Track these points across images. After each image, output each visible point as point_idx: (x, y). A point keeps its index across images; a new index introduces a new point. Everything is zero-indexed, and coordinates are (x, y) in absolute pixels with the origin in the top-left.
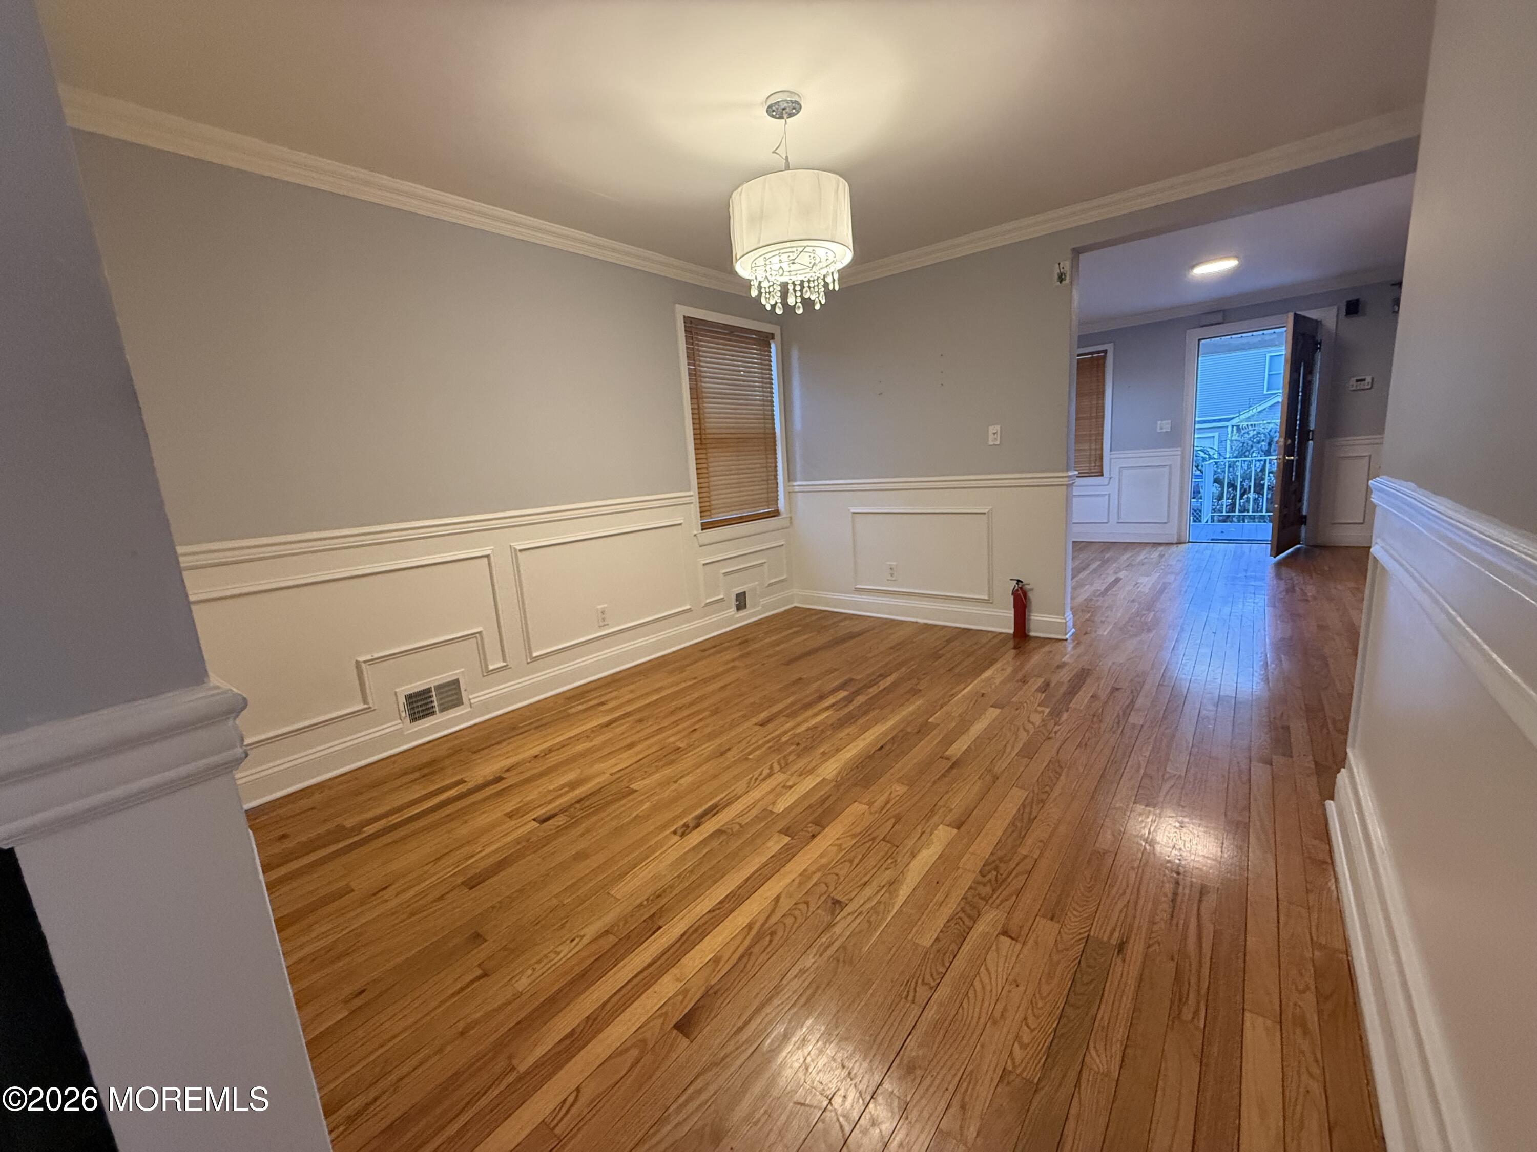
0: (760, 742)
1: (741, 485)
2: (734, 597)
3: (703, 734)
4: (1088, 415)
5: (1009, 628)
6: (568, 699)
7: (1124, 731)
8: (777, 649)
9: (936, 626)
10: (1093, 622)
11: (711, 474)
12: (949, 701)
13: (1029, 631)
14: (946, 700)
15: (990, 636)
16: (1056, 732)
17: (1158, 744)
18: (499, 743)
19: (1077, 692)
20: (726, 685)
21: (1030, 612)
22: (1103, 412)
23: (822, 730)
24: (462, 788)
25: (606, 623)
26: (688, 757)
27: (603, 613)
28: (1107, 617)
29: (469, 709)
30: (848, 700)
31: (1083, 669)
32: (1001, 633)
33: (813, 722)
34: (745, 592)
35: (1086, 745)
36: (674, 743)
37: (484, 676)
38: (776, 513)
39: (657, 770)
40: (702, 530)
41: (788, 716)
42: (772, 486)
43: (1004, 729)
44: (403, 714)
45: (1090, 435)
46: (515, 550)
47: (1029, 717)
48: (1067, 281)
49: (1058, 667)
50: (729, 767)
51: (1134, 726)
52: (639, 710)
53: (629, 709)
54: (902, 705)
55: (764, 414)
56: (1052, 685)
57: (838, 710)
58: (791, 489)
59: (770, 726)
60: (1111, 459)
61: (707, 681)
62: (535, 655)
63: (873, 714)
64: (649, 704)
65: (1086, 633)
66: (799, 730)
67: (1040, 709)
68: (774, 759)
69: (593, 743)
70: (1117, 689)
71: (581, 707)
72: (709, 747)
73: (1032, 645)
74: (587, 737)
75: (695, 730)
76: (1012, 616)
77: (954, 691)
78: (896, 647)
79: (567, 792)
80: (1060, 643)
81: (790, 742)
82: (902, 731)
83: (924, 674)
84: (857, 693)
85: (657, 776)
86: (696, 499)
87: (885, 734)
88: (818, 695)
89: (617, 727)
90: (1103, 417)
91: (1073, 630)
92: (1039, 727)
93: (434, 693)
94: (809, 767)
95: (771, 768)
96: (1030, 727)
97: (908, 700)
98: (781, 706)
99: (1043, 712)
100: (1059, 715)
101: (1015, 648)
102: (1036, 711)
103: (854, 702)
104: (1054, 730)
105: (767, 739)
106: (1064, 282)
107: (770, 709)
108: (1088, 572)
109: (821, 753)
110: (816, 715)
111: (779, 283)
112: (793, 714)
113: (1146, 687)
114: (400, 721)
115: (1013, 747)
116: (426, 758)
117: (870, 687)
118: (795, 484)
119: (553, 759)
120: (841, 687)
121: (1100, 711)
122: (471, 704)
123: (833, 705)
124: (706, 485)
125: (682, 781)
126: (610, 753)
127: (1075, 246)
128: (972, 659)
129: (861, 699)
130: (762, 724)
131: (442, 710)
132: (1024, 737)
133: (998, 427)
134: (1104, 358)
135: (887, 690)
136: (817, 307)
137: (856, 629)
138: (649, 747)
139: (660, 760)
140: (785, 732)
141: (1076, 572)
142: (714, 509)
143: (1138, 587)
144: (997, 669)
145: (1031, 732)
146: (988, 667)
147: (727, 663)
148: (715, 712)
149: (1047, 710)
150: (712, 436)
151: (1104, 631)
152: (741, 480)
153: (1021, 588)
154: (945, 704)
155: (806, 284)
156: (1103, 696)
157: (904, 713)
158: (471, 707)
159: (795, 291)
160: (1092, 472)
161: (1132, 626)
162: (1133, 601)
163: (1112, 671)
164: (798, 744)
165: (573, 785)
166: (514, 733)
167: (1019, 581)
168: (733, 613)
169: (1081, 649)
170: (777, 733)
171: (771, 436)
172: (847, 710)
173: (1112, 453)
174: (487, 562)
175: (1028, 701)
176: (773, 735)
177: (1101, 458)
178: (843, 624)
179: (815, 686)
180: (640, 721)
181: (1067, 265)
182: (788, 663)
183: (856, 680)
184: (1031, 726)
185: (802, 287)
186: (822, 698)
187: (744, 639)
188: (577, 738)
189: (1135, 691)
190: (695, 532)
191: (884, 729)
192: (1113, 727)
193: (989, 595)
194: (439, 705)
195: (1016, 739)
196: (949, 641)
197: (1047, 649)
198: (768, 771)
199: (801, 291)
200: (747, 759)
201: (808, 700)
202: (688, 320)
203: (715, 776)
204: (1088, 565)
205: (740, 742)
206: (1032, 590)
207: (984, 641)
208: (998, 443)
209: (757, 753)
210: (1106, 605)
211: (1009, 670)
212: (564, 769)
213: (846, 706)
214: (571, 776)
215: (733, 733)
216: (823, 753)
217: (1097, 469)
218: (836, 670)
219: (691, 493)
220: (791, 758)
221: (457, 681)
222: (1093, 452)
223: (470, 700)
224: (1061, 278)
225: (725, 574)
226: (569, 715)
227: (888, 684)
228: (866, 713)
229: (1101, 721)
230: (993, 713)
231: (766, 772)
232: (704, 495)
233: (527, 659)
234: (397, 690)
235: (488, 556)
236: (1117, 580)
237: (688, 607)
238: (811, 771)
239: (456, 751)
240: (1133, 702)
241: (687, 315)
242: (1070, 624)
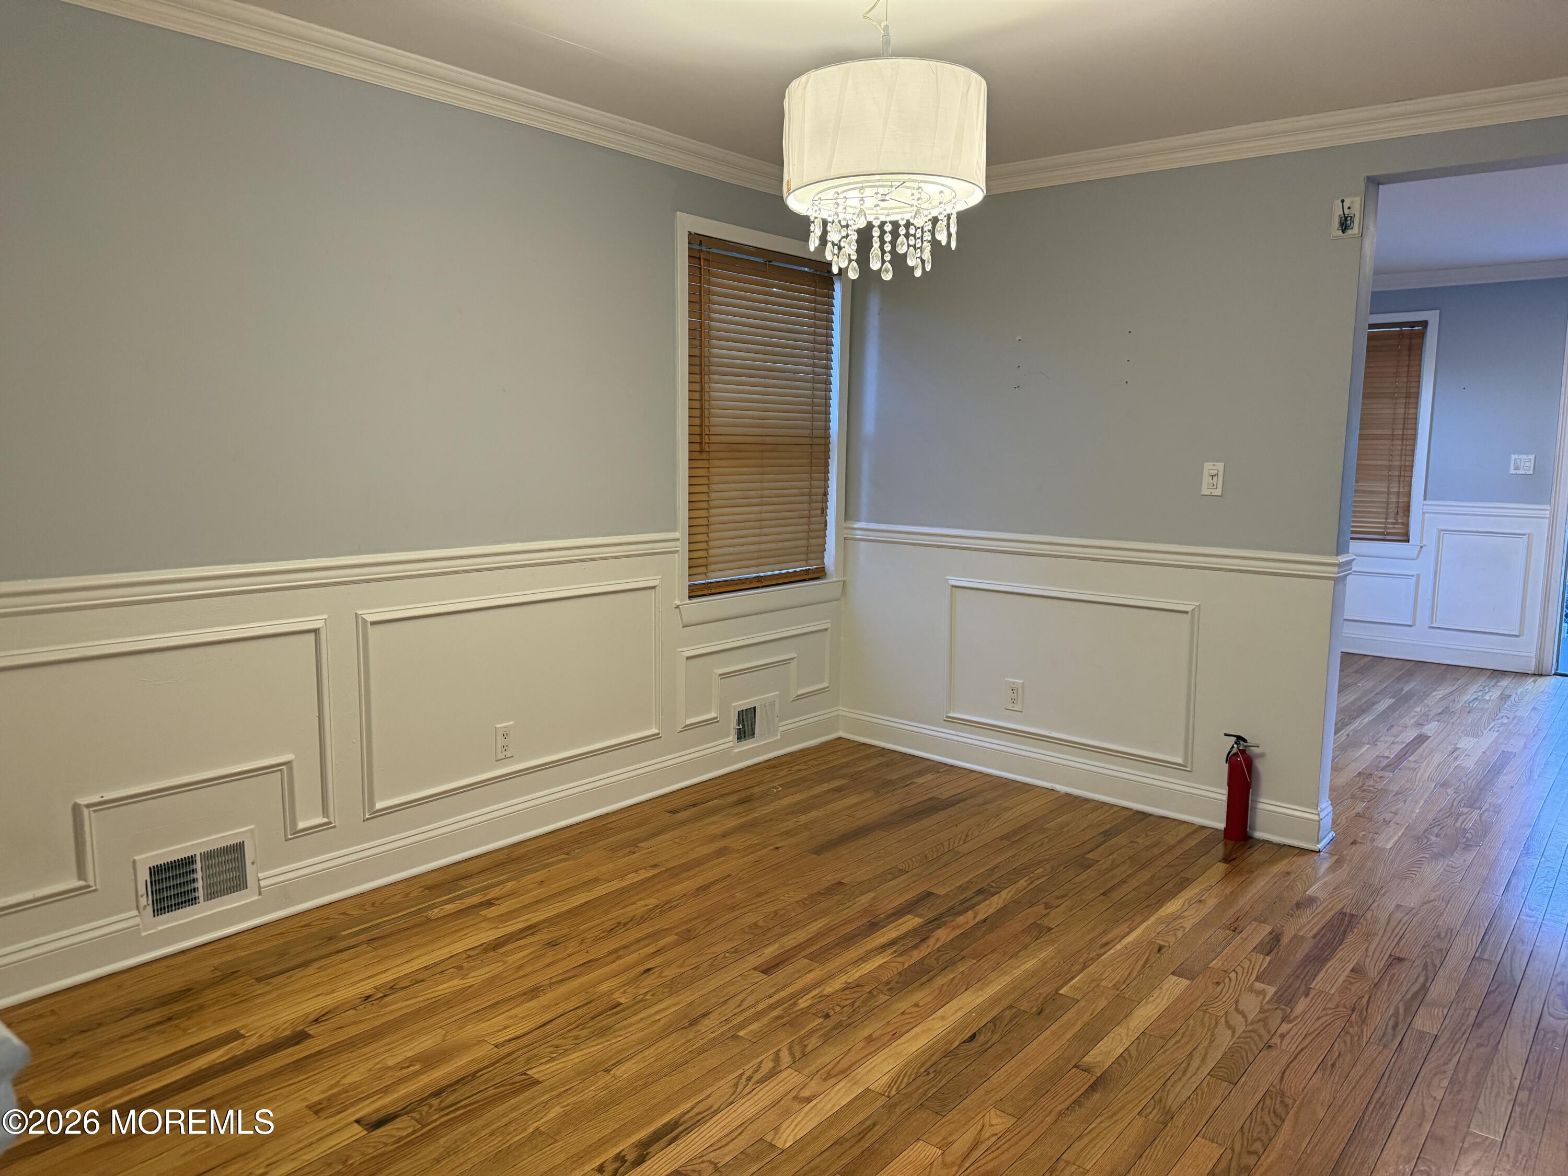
0: (761, 1007)
1: (764, 523)
2: (734, 717)
3: (662, 980)
4: (1389, 432)
5: (1221, 822)
6: (429, 888)
7: (1405, 1045)
8: (803, 819)
9: (1086, 800)
10: (1370, 819)
11: (713, 503)
12: (1100, 956)
13: (1253, 828)
14: (1093, 954)
15: (1183, 831)
16: (1283, 1036)
17: (1461, 1075)
18: (305, 965)
19: (1326, 960)
20: (709, 886)
21: (1257, 794)
22: (1416, 429)
23: (870, 992)
24: (236, 1049)
25: (508, 754)
26: (631, 1025)
27: (505, 736)
28: (1396, 814)
29: (256, 898)
30: (921, 935)
31: (1342, 914)
32: (1203, 828)
33: (855, 974)
34: (755, 707)
35: (1333, 1065)
36: (611, 992)
37: (287, 840)
38: (819, 574)
39: (578, 1044)
40: (690, 597)
41: (813, 957)
42: (817, 526)
43: (1191, 1022)
44: (143, 901)
45: (1390, 468)
46: (364, 620)
47: (1237, 1002)
48: (1355, 230)
49: (1298, 905)
50: (702, 1051)
51: (1422, 1035)
52: (550, 922)
53: (535, 917)
54: (1015, 955)
55: (813, 396)
56: (1285, 940)
57: (900, 955)
58: (847, 533)
59: (780, 975)
60: (1424, 513)
61: (675, 873)
62: (379, 805)
63: (962, 967)
64: (569, 912)
65: (1354, 843)
66: (828, 989)
67: (1259, 986)
68: (784, 1040)
69: (469, 981)
70: (1400, 960)
71: (450, 908)
72: (671, 1007)
73: (1257, 855)
74: (460, 968)
75: (648, 970)
76: (1225, 798)
77: (1110, 936)
78: (1013, 837)
79: (417, 1074)
80: (1306, 858)
81: (813, 1011)
82: (1011, 1007)
83: (1058, 898)
84: (936, 922)
85: (576, 1056)
86: (682, 546)
87: (981, 1010)
88: (865, 920)
89: (512, 952)
90: (1414, 437)
91: (1332, 834)
92: (1251, 1023)
93: (198, 866)
94: (844, 1064)
95: (777, 1058)
96: (1237, 1021)
97: (1025, 947)
98: (800, 936)
99: (1263, 993)
100: (1291, 1002)
101: (1227, 859)
102: (1251, 989)
103: (932, 941)
104: (1279, 1032)
105: (772, 1000)
106: (1349, 232)
107: (785, 940)
108: (1371, 718)
109: (866, 1038)
110: (862, 959)
111: (856, 228)
112: (819, 957)
113: (1451, 961)
114: (135, 912)
115: (1204, 1059)
116: (176, 983)
117: (959, 914)
118: (857, 525)
119: (398, 1006)
120: (908, 908)
121: (1365, 1001)
122: (260, 888)
123: (892, 943)
124: (704, 521)
125: (618, 1071)
126: (497, 1003)
127: (1370, 174)
128: (1146, 875)
129: (943, 935)
130: (768, 969)
131: (210, 896)
132: (1225, 1039)
133: (1220, 466)
134: (1422, 335)
135: (990, 923)
136: (918, 273)
137: (945, 793)
138: (567, 997)
139: (581, 1026)
140: (806, 990)
141: (1345, 717)
142: (715, 563)
143: (1456, 759)
144: (1190, 899)
145: (1239, 1032)
146: (1172, 895)
147: (713, 839)
148: (687, 936)
149: (1271, 990)
150: (719, 438)
151: (1388, 840)
152: (763, 515)
153: (1243, 752)
154: (1093, 960)
155: (902, 231)
156: (1373, 973)
157: (1017, 972)
158: (260, 894)
159: (883, 242)
160: (1389, 534)
161: (1437, 836)
162: (1444, 785)
163: (1393, 924)
164: (827, 1016)
165: (428, 1061)
166: (332, 948)
167: (1239, 738)
168: (731, 744)
169: (1343, 873)
170: (789, 991)
171: (822, 441)
172: (916, 955)
173: (1426, 502)
174: (313, 640)
175: (1239, 970)
176: (783, 994)
177: (1407, 508)
178: (920, 780)
179: (864, 900)
180: (552, 944)
181: (1355, 204)
182: (820, 850)
183: (938, 896)
184: (1240, 1018)
185: (895, 234)
186: (874, 926)
187: (743, 794)
188: (439, 969)
189: (1430, 967)
190: (677, 602)
191: (979, 1001)
192: (1385, 1034)
193: (1186, 759)
194: (207, 887)
195: (1212, 1042)
196: (1108, 835)
197: (1281, 866)
198: (771, 1065)
199: (893, 243)
200: (735, 1037)
201: (849, 929)
202: (695, 240)
203: (677, 1067)
204: (1372, 704)
205: (725, 1002)
206: (1262, 755)
207: (1171, 839)
208: (1218, 492)
209: (754, 1026)
210: (1396, 788)
211: (1212, 902)
212: (417, 1027)
213: (916, 947)
214: (426, 1043)
215: (714, 983)
216: (870, 1039)
217: (1399, 529)
218: (903, 872)
219: (677, 535)
220: (813, 1042)
221: (239, 848)
222: (1393, 499)
223: (259, 880)
224: (1345, 224)
225: (723, 676)
226: (429, 920)
227: (991, 911)
228: (950, 964)
229: (1364, 1021)
230: (1175, 986)
231: (768, 1066)
232: (699, 538)
233: (364, 816)
234: (136, 858)
235: (316, 631)
236: (1421, 739)
237: (654, 731)
238: (845, 1072)
239: (228, 975)
240: (1424, 989)
241: (693, 231)
242: (1327, 822)
